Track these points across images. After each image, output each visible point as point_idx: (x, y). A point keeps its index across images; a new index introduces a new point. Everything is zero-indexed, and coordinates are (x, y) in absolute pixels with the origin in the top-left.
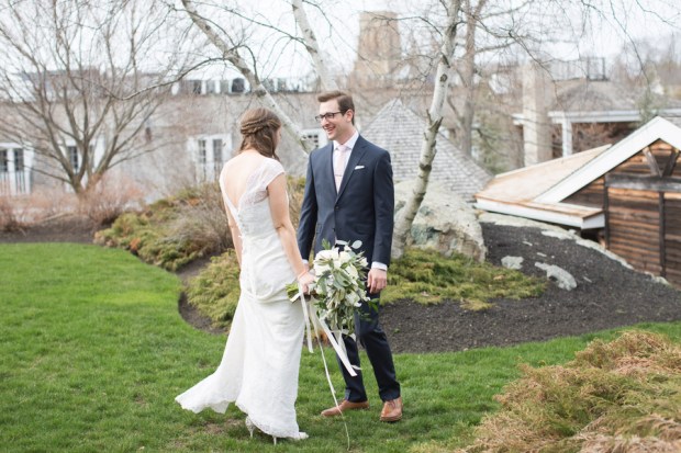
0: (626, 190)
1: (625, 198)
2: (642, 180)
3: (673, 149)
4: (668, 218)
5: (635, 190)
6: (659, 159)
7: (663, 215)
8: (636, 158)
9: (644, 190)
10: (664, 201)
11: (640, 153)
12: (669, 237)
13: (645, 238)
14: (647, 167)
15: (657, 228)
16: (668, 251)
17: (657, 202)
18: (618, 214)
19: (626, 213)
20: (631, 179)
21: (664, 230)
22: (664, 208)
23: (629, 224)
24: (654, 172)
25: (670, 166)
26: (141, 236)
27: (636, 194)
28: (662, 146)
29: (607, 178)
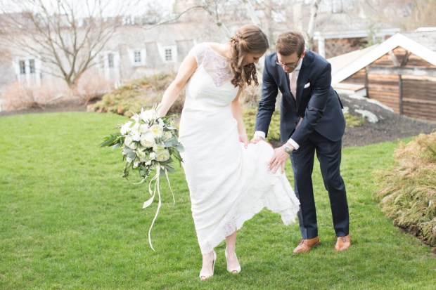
0: (379, 75)
1: (378, 79)
2: (389, 69)
3: (407, 52)
4: (404, 89)
5: (385, 75)
6: (399, 57)
7: (401, 87)
8: (385, 57)
9: (390, 74)
10: (401, 80)
11: (387, 54)
12: (405, 99)
13: (391, 101)
14: (392, 62)
15: (398, 95)
16: (405, 107)
17: (398, 81)
18: (374, 88)
19: (379, 87)
20: (382, 68)
21: (402, 95)
22: (402, 84)
23: (381, 93)
24: (396, 64)
25: (405, 61)
26: (124, 105)
27: (385, 76)
28: (400, 50)
29: (367, 68)
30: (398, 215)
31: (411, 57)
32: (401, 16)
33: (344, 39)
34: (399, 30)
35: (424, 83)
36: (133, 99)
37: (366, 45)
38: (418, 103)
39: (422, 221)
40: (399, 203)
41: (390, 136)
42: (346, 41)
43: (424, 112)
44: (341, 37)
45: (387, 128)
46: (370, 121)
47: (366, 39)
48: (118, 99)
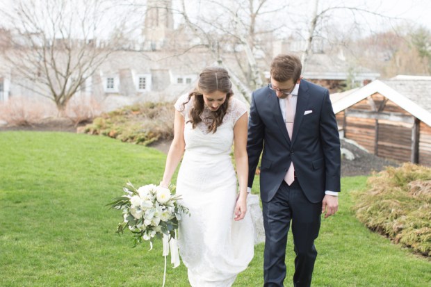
0: (356, 118)
1: (356, 122)
2: (366, 113)
3: (384, 98)
4: (380, 133)
5: (363, 118)
6: (377, 102)
7: (378, 131)
8: (364, 101)
9: (367, 118)
10: (378, 124)
11: (366, 99)
12: (380, 143)
13: (367, 144)
14: (370, 106)
15: (374, 138)
16: (379, 150)
17: (374, 125)
18: (351, 130)
19: (356, 130)
20: (360, 112)
21: (377, 139)
22: (378, 128)
23: (357, 136)
24: (373, 109)
25: (382, 106)
26: (116, 129)
27: (362, 120)
28: (378, 96)
29: (346, 111)
30: (368, 221)
31: (388, 103)
32: (383, 60)
33: (323, 80)
34: (378, 75)
35: (399, 128)
36: (124, 125)
37: (345, 88)
38: (393, 147)
39: (386, 222)
40: (370, 213)
41: (365, 172)
42: (325, 82)
43: (398, 156)
44: (320, 77)
45: (363, 165)
46: (348, 158)
47: (344, 82)
48: (109, 123)
